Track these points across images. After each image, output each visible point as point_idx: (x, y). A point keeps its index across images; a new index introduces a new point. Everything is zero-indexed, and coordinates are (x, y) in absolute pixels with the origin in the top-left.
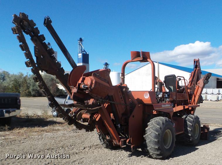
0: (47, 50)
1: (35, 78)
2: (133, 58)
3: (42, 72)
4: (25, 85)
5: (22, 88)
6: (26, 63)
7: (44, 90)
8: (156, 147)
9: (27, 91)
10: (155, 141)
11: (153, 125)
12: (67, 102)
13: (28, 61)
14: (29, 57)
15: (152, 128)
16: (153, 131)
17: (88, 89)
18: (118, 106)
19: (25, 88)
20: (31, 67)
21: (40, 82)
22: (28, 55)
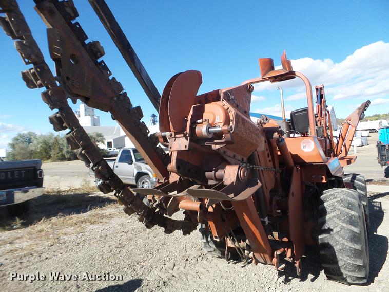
0: (84, 44)
1: (55, 120)
2: (265, 72)
3: (75, 102)
4: (57, 147)
5: (53, 151)
6: (25, 77)
7: (83, 152)
8: (358, 263)
9: (60, 154)
10: (355, 250)
11: (339, 210)
12: (117, 167)
13: (30, 70)
14: (33, 57)
15: (338, 217)
16: (345, 225)
17: (221, 138)
18: (263, 176)
19: (57, 151)
20: (41, 86)
21: (72, 130)
22: (29, 51)
